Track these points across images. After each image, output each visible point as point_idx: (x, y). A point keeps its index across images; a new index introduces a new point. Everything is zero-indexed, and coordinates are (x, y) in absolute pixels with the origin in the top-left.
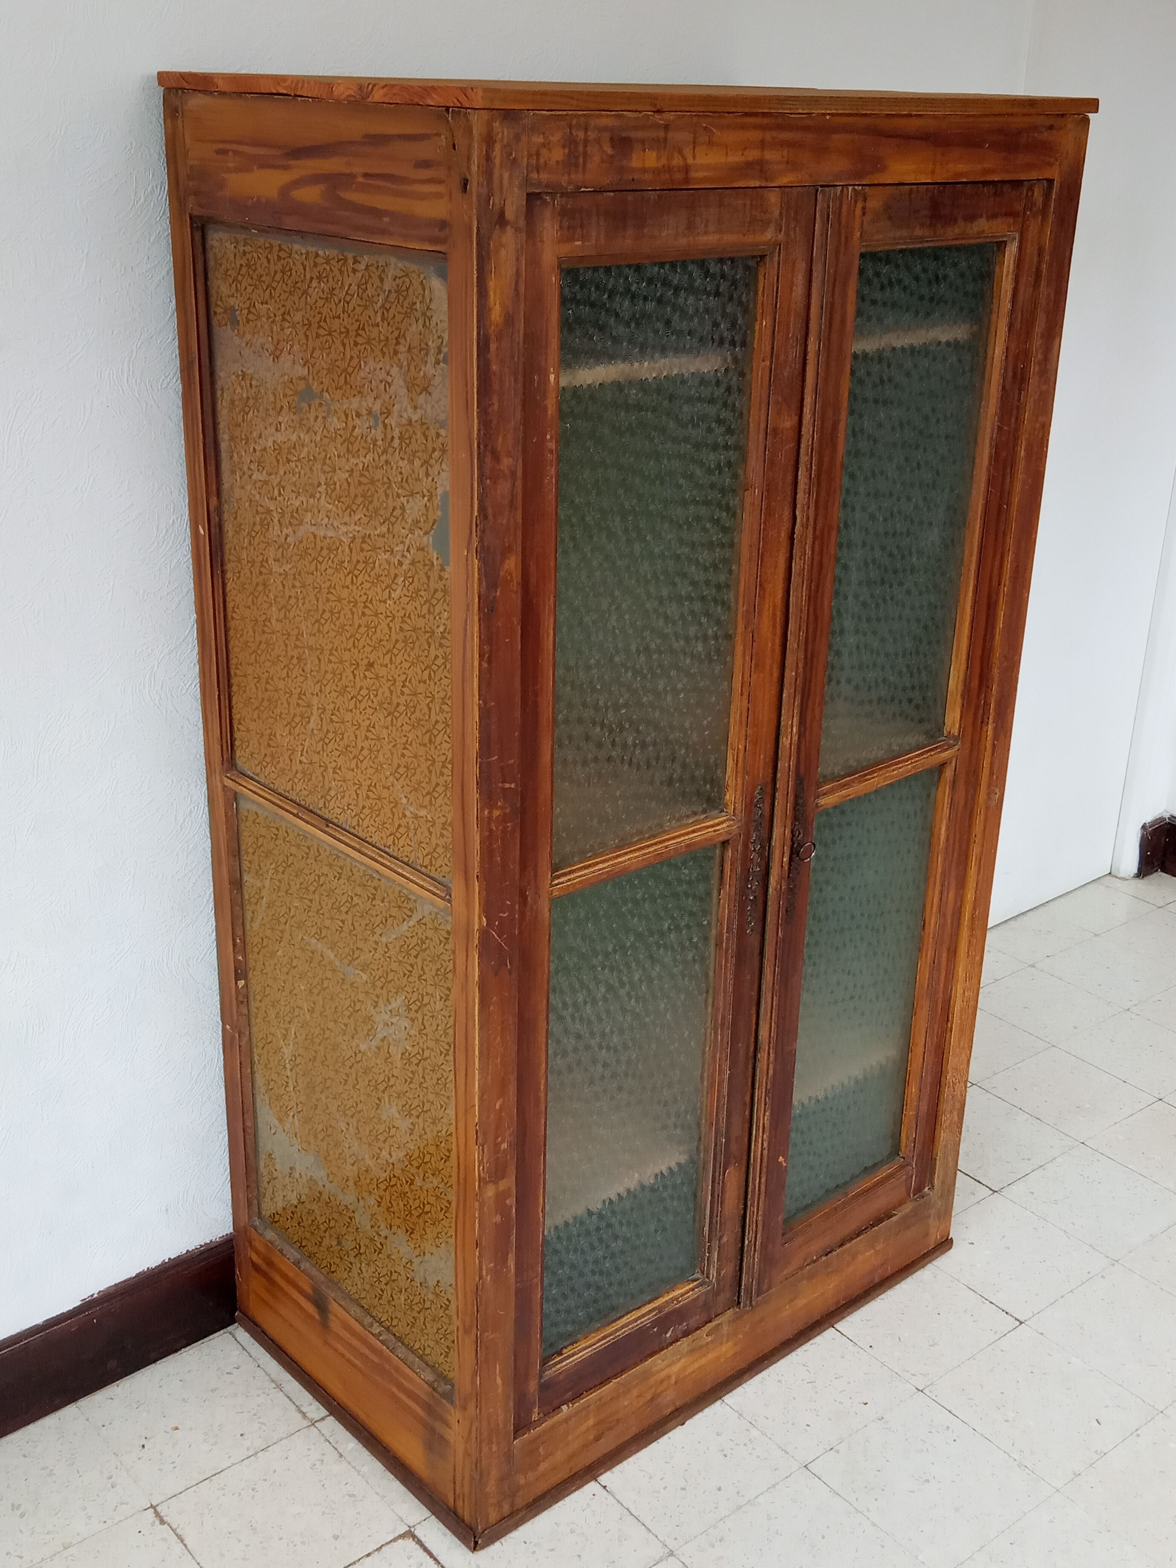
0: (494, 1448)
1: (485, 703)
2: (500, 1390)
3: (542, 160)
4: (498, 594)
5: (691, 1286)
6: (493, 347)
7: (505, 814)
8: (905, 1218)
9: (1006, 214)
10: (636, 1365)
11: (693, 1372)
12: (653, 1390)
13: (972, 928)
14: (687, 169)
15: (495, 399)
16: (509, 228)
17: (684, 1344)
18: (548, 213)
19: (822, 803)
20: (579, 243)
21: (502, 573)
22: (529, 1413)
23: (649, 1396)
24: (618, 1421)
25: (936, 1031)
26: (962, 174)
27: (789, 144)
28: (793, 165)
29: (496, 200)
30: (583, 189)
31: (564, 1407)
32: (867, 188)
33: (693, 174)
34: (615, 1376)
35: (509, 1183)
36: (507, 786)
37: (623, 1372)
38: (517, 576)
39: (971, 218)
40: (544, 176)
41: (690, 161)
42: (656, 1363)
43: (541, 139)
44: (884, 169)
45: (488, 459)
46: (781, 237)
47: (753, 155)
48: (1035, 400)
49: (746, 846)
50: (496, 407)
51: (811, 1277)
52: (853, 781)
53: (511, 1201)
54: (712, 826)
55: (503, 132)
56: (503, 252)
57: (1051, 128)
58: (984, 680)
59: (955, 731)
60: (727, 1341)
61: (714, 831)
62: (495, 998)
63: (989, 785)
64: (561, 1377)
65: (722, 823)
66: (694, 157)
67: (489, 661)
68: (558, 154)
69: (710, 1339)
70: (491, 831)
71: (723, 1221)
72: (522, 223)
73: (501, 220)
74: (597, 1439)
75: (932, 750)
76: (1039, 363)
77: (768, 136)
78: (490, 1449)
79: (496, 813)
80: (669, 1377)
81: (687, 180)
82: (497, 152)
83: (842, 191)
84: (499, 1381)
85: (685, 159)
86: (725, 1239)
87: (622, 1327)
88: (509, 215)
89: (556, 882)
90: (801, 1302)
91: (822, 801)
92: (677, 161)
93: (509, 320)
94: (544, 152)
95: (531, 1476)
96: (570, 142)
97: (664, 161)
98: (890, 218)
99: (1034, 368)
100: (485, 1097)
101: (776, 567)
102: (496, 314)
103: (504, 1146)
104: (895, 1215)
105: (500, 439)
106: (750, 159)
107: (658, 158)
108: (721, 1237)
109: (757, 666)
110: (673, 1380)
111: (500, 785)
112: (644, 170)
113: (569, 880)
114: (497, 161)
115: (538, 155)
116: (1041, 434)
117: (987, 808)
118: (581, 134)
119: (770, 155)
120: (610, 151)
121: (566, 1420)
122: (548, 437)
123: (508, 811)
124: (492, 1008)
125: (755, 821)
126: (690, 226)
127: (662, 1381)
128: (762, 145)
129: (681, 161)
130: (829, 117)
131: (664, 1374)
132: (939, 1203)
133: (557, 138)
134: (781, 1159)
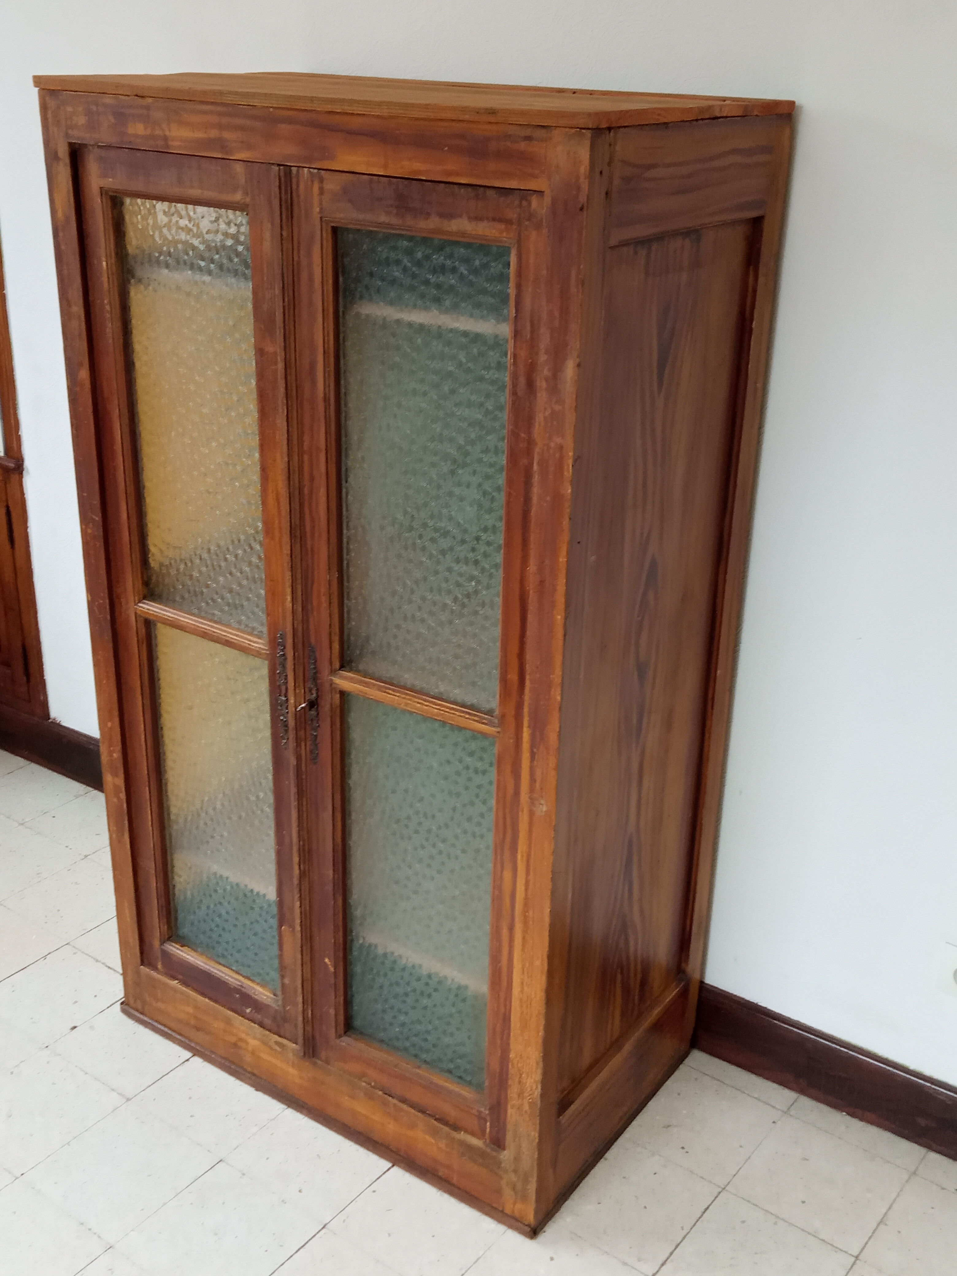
2: (129, 920)
3: (74, 123)
4: (78, 389)
5: (269, 995)
6: (61, 234)
9: (494, 219)
11: (266, 1060)
12: (234, 1038)
14: (166, 138)
17: (258, 1030)
18: (91, 157)
19: (336, 682)
20: (110, 180)
21: (78, 378)
22: (155, 959)
23: (232, 1039)
24: (210, 1032)
26: (419, 172)
27: (242, 128)
28: (249, 147)
29: (52, 144)
31: (176, 982)
32: (323, 172)
35: (119, 782)
36: (94, 517)
39: (450, 216)
40: (76, 133)
41: (167, 133)
43: (73, 109)
46: (248, 200)
47: (214, 133)
48: (545, 418)
51: (367, 1095)
55: (50, 103)
57: (528, 138)
60: (293, 1066)
63: (532, 790)
64: (176, 958)
66: (170, 131)
68: (83, 120)
69: (277, 1049)
70: (87, 541)
71: (283, 964)
72: (69, 160)
73: (57, 157)
74: (196, 1028)
76: (547, 380)
77: (225, 120)
79: (89, 531)
80: (246, 1042)
81: (168, 146)
82: (49, 115)
83: (298, 171)
92: (158, 132)
93: (67, 219)
94: (75, 118)
95: (154, 1002)
96: (88, 113)
97: (148, 132)
98: (350, 201)
99: (541, 384)
102: (60, 214)
107: (145, 129)
111: (90, 514)
112: (137, 136)
114: (50, 120)
115: (71, 119)
116: (557, 455)
118: (94, 108)
119: (227, 135)
120: (113, 120)
121: (174, 990)
122: (106, 302)
123: (96, 533)
127: (241, 1040)
128: (220, 127)
129: (161, 133)
130: (271, 110)
131: (243, 1036)
132: (513, 1178)
133: (80, 109)
134: (327, 960)
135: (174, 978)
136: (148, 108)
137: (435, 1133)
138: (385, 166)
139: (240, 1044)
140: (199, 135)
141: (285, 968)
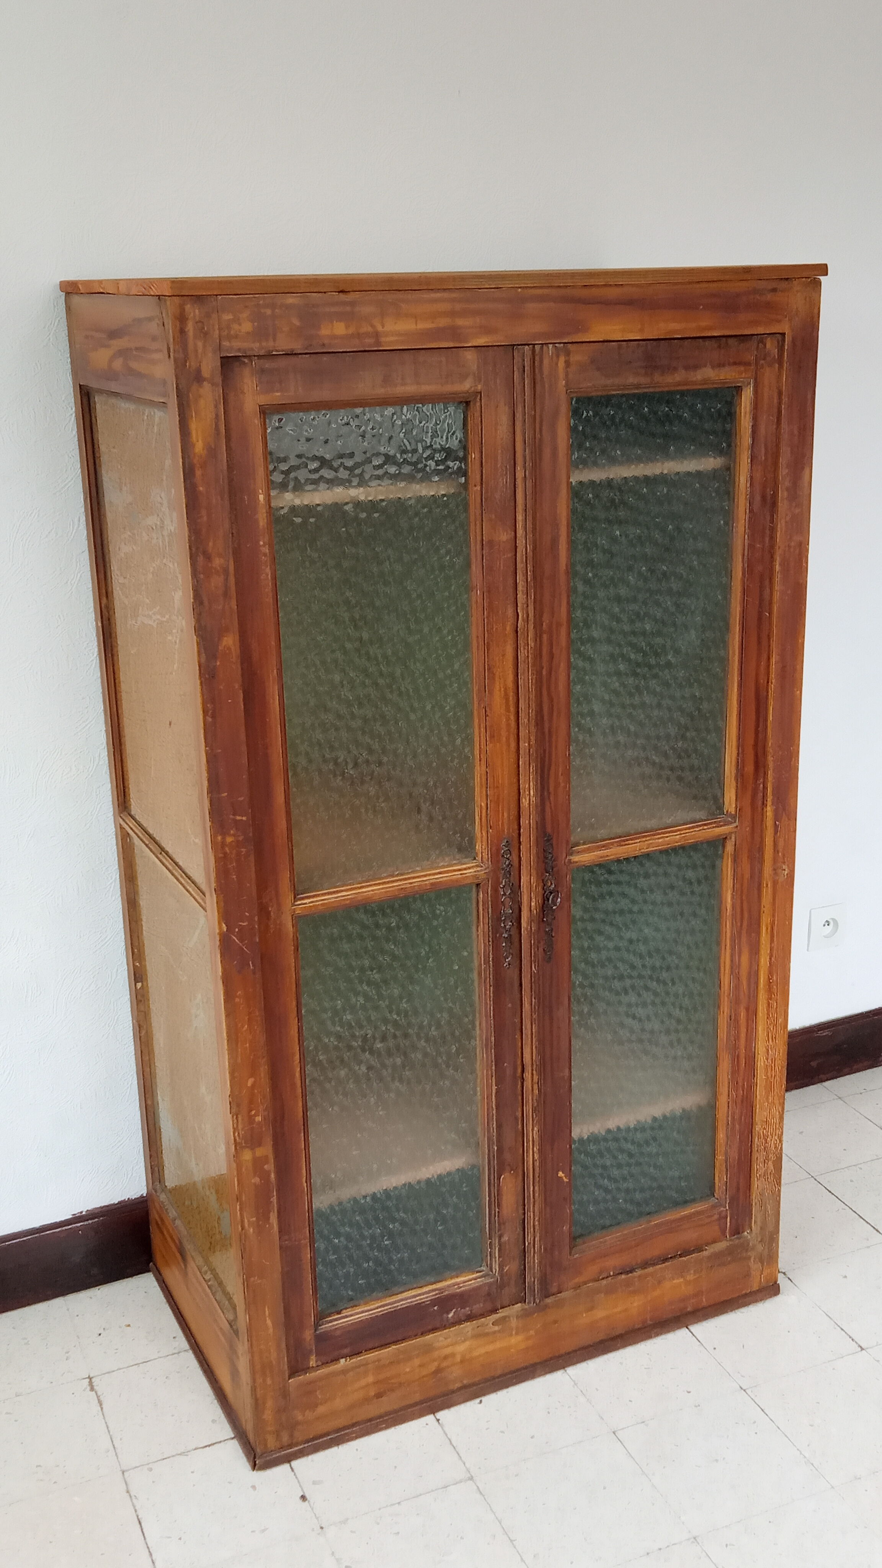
0: (269, 1382)
1: (212, 750)
2: (271, 1331)
3: (232, 332)
4: (218, 663)
5: (474, 1276)
6: (198, 473)
7: (238, 841)
8: (717, 1256)
9: (735, 364)
10: (416, 1336)
11: (480, 1356)
12: (436, 1364)
13: (770, 991)
14: (377, 335)
15: (204, 512)
16: (205, 383)
17: (468, 1327)
18: (247, 372)
19: (575, 860)
20: (278, 394)
21: (220, 648)
22: (307, 1357)
23: (433, 1367)
24: (400, 1384)
25: (740, 1084)
26: (676, 332)
27: (480, 313)
28: (487, 330)
29: (192, 364)
30: (274, 353)
31: (342, 1361)
32: (569, 345)
33: (383, 339)
34: (395, 1342)
35: (266, 1150)
36: (238, 818)
37: (403, 1340)
38: (235, 651)
39: (696, 367)
40: (236, 344)
41: (380, 328)
42: (439, 1339)
43: (230, 317)
44: (585, 330)
45: (201, 559)
46: (481, 386)
47: (443, 322)
48: (786, 522)
49: (495, 890)
50: (205, 518)
51: (610, 1291)
52: (612, 844)
53: (270, 1167)
54: (460, 870)
55: (193, 312)
56: (202, 402)
57: (774, 290)
58: (759, 766)
59: (732, 810)
60: (517, 1334)
61: (461, 874)
62: (239, 993)
63: (775, 860)
64: (338, 1333)
65: (469, 868)
66: (383, 326)
67: (213, 717)
68: (247, 327)
69: (496, 1328)
70: (225, 854)
71: (501, 1221)
72: (218, 379)
73: (198, 378)
74: (379, 1396)
75: (705, 825)
76: (787, 489)
77: (458, 307)
78: (264, 1381)
79: (229, 839)
80: (453, 1355)
81: (378, 343)
82: (190, 327)
83: (542, 348)
84: (269, 1322)
85: (372, 326)
86: (505, 1238)
87: (402, 1300)
88: (206, 372)
89: (299, 902)
90: (600, 1314)
91: (575, 858)
92: (366, 328)
93: (212, 452)
94: (235, 326)
95: (310, 1415)
96: (259, 318)
97: (352, 329)
98: (598, 369)
99: (782, 494)
100: (236, 1074)
101: (503, 655)
102: (199, 447)
103: (259, 1119)
104: (706, 1250)
105: (211, 544)
106: (441, 325)
107: (347, 327)
108: (500, 1237)
109: (492, 737)
110: (458, 1358)
111: (231, 816)
112: (335, 337)
113: (312, 902)
114: (191, 334)
115: (229, 327)
116: (797, 551)
117: (775, 883)
118: (269, 312)
119: (460, 322)
120: (297, 322)
121: (344, 1372)
122: (261, 543)
123: (241, 838)
124: (237, 1000)
125: (503, 869)
126: (387, 380)
127: (446, 1357)
128: (452, 314)
129: (370, 329)
130: (520, 290)
131: (448, 1351)
132: (760, 1248)
133: (245, 315)
134: (560, 1174)
135: (336, 1360)
136: (353, 304)
137: (682, 1271)
138: (641, 330)
139: (444, 1364)
140: (422, 325)
141: (504, 1224)
